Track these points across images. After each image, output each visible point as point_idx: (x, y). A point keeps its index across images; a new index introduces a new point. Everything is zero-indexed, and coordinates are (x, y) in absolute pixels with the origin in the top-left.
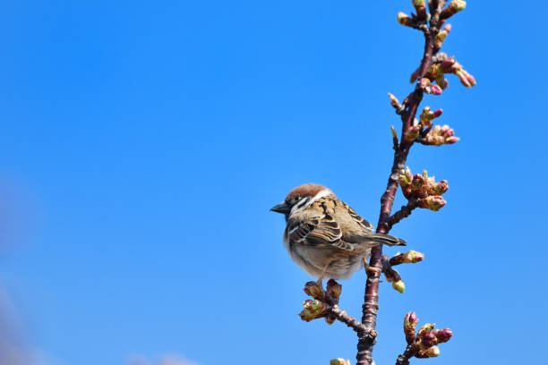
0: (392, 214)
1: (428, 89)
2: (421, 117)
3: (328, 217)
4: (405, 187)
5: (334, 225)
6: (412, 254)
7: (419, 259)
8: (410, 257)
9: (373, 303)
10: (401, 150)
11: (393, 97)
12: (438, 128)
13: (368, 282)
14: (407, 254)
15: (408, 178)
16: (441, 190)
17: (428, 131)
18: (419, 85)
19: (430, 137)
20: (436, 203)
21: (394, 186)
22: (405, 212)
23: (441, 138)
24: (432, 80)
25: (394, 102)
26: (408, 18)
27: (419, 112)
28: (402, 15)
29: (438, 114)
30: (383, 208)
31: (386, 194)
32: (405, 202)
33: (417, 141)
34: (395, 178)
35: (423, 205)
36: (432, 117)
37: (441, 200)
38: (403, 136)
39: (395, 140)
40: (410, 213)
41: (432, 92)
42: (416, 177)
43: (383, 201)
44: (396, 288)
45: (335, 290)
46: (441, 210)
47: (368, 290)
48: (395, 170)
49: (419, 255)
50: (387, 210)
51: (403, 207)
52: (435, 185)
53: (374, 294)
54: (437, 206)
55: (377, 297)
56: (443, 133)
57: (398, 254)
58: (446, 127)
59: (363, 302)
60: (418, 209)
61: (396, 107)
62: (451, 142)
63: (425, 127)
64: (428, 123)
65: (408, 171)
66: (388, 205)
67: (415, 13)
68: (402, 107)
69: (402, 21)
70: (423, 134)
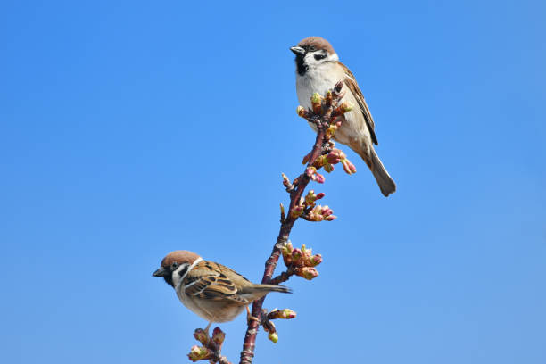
0: (274, 277)
1: (314, 177)
2: (306, 197)
3: (222, 276)
4: (286, 257)
5: (229, 282)
6: (287, 312)
7: (292, 317)
8: (285, 314)
9: (250, 352)
10: (287, 224)
11: (285, 177)
12: (320, 207)
13: (248, 333)
14: (283, 312)
15: (289, 249)
16: (315, 262)
17: (311, 209)
18: (307, 170)
19: (312, 214)
20: (310, 274)
21: (277, 254)
22: (285, 277)
23: (321, 216)
24: (318, 168)
25: (285, 181)
26: (305, 111)
27: (305, 193)
28: (300, 108)
29: (320, 196)
30: (266, 272)
31: (270, 260)
32: (285, 269)
33: (301, 217)
34: (279, 246)
35: (299, 274)
36: (315, 199)
37: (315, 271)
38: (290, 211)
39: (283, 215)
40: (288, 279)
41: (317, 180)
42: (295, 251)
43: (267, 265)
44: (271, 339)
45: (219, 337)
46: (313, 279)
47: (247, 340)
48: (280, 240)
49: (293, 313)
50: (269, 274)
51: (283, 273)
52: (312, 257)
53: (252, 344)
54: (310, 276)
55: (253, 347)
56: (323, 212)
57: (276, 310)
58: (326, 208)
59: (241, 350)
60: (294, 276)
61: (287, 186)
62: (330, 220)
63: (309, 207)
64: (311, 203)
65: (290, 244)
66: (271, 269)
67: (311, 108)
68: (292, 187)
69: (300, 113)
70: (307, 211)
